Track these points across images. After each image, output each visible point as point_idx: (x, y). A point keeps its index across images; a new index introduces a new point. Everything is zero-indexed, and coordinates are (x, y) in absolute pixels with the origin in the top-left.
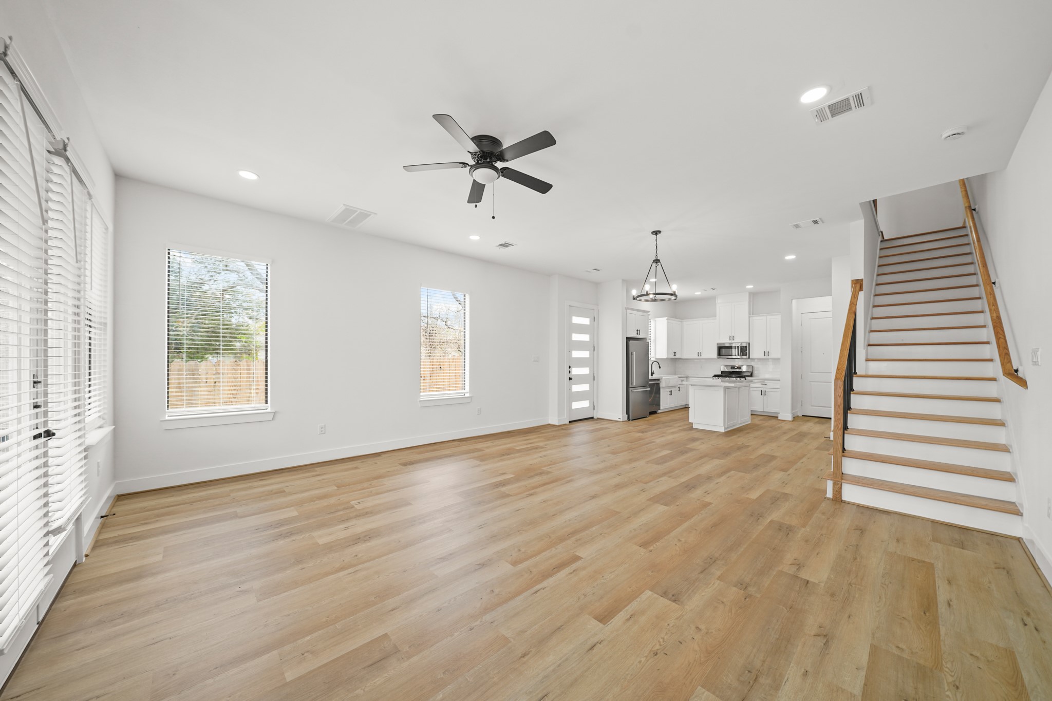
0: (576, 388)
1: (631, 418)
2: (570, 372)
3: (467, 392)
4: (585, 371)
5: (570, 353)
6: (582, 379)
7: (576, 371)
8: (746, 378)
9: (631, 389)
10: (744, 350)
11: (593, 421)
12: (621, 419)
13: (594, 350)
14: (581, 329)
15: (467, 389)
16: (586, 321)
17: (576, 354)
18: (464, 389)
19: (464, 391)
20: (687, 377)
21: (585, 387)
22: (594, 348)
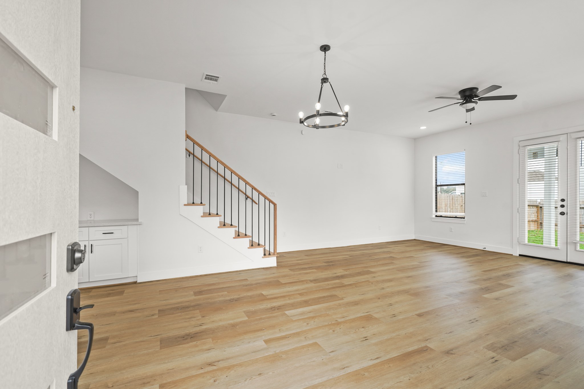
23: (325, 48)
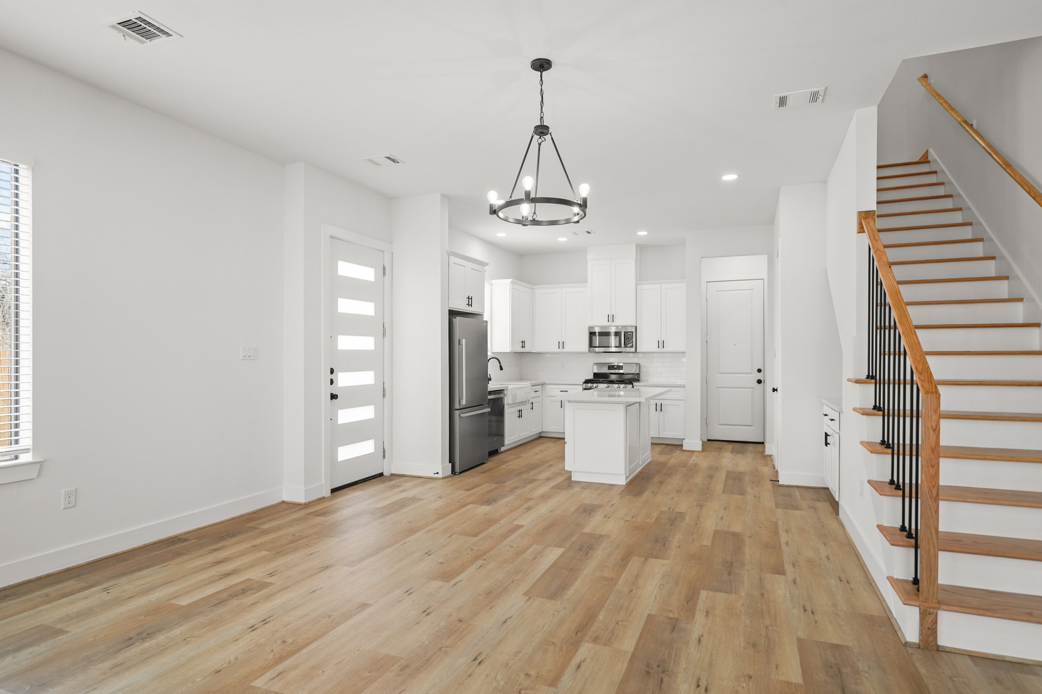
0: (346, 416)
1: (457, 469)
2: (332, 382)
3: (26, 451)
4: (366, 378)
5: (333, 339)
6: (359, 396)
7: (345, 380)
8: (634, 384)
9: (457, 413)
10: (627, 338)
11: (383, 482)
12: (440, 473)
13: (384, 335)
14: (356, 289)
15: (26, 438)
16: (367, 274)
17: (346, 343)
18: (17, 442)
19: (14, 447)
20: (543, 384)
21: (366, 413)
22: (384, 330)
23: (542, 65)
